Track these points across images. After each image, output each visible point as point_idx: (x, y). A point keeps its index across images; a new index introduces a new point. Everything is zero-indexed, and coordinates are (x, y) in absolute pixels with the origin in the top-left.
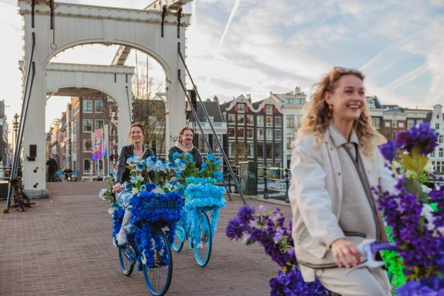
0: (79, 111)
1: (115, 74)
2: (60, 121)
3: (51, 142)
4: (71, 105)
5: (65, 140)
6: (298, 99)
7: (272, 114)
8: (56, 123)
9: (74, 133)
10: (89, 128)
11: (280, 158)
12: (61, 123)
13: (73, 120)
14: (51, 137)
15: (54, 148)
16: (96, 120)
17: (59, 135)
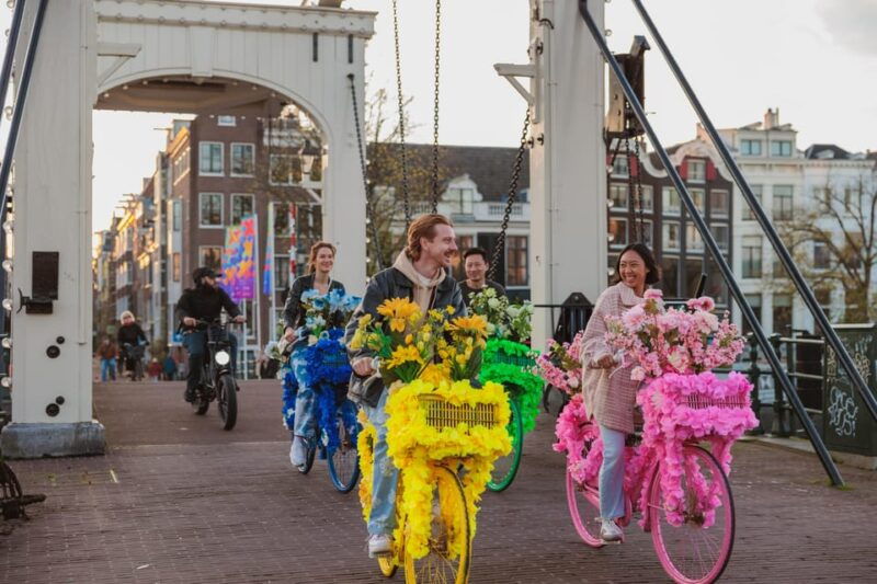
0: (188, 170)
1: (315, 35)
2: (136, 199)
3: (115, 254)
4: (168, 155)
5: (151, 250)
6: (774, 141)
7: (702, 182)
8: (127, 205)
9: (175, 229)
10: (213, 218)
11: (723, 302)
12: (141, 205)
13: (173, 196)
14: (115, 240)
15: (124, 269)
16: (232, 195)
17: (135, 236)
